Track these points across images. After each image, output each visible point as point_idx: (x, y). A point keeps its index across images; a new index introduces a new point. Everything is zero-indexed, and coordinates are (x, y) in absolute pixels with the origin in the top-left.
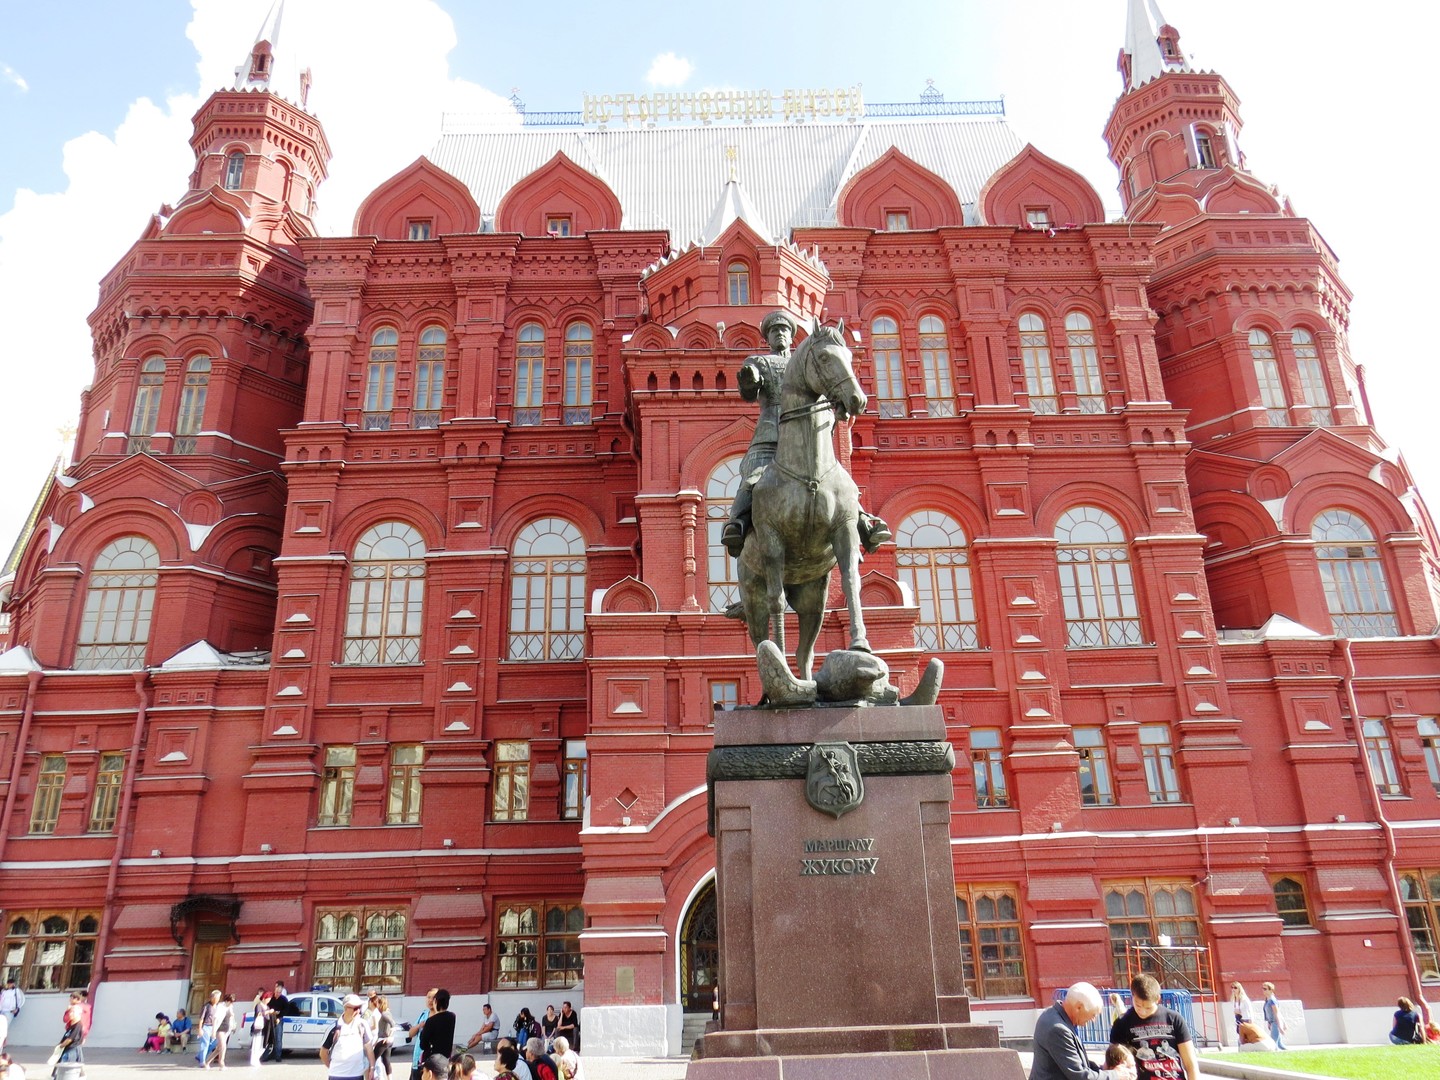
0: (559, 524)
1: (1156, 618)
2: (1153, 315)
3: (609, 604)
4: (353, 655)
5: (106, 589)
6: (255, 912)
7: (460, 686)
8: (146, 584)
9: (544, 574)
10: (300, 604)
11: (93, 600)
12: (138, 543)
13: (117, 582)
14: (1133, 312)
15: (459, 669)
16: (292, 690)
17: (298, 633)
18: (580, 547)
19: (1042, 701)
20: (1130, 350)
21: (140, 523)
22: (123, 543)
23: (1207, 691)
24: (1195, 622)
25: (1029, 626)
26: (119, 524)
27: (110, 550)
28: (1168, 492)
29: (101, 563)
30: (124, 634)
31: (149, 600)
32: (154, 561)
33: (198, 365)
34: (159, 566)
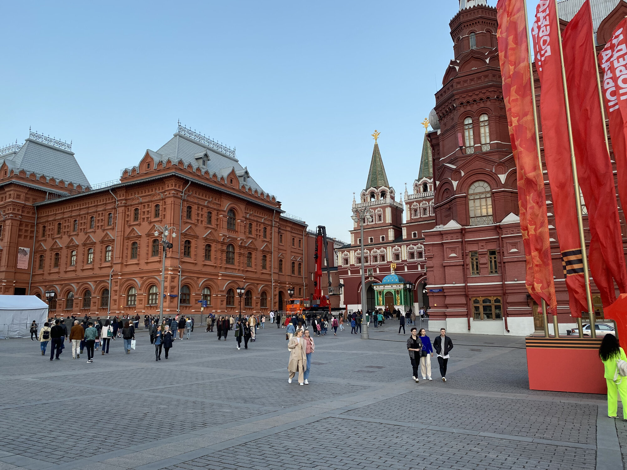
5: (474, 199)
8: (487, 196)
11: (471, 203)
12: (481, 183)
13: (478, 197)
21: (481, 177)
22: (476, 184)
26: (474, 178)
27: (473, 187)
29: (471, 192)
30: (484, 213)
31: (489, 201)
32: (488, 189)
33: (484, 118)
34: (492, 189)
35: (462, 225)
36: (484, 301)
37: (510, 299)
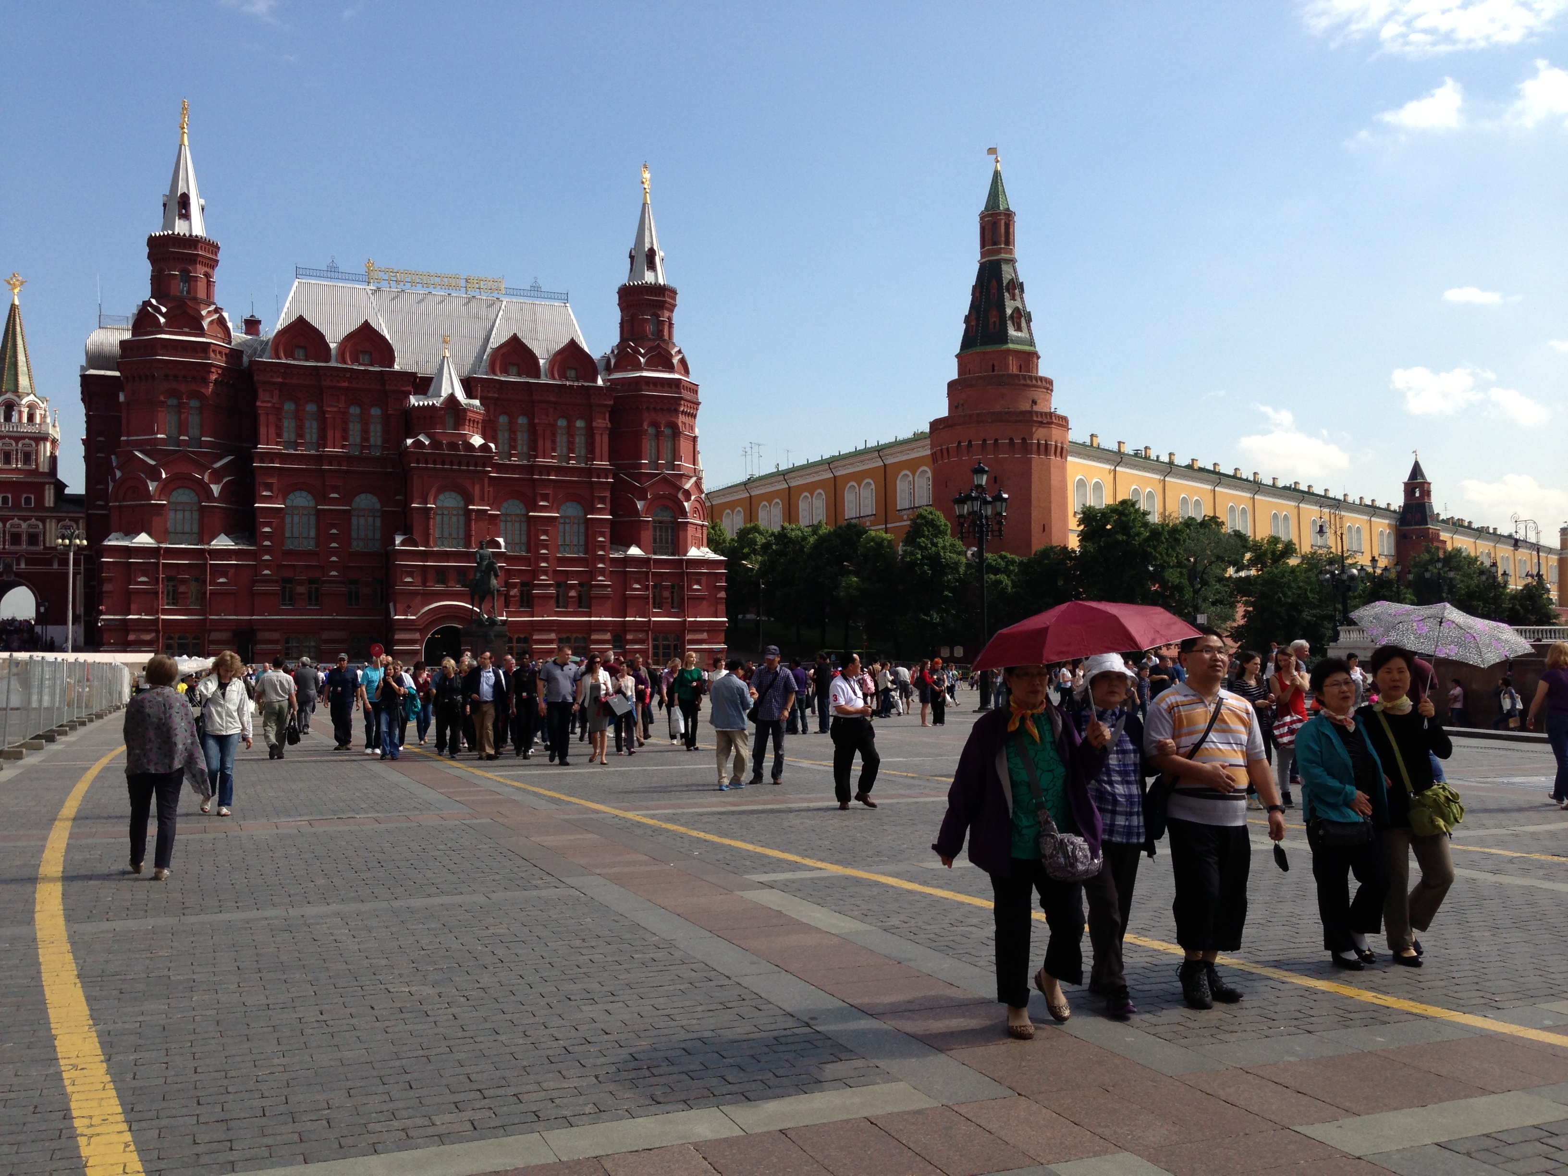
0: (369, 496)
1: (590, 546)
2: (609, 425)
3: (403, 543)
4: (289, 545)
5: (176, 510)
6: (261, 635)
7: (334, 559)
8: (194, 508)
9: (364, 516)
10: (268, 524)
12: (187, 491)
13: (181, 508)
14: (602, 423)
15: (334, 552)
16: (267, 557)
17: (268, 536)
18: (378, 506)
19: (545, 572)
20: (598, 438)
21: (188, 483)
22: (180, 491)
23: (602, 572)
24: (603, 549)
25: (546, 547)
26: (178, 483)
27: (175, 494)
28: (602, 500)
29: (172, 499)
30: (187, 529)
31: (196, 515)
32: (195, 499)
33: (194, 403)
34: (200, 502)
35: (159, 542)
36: (179, 638)
37: (214, 636)
